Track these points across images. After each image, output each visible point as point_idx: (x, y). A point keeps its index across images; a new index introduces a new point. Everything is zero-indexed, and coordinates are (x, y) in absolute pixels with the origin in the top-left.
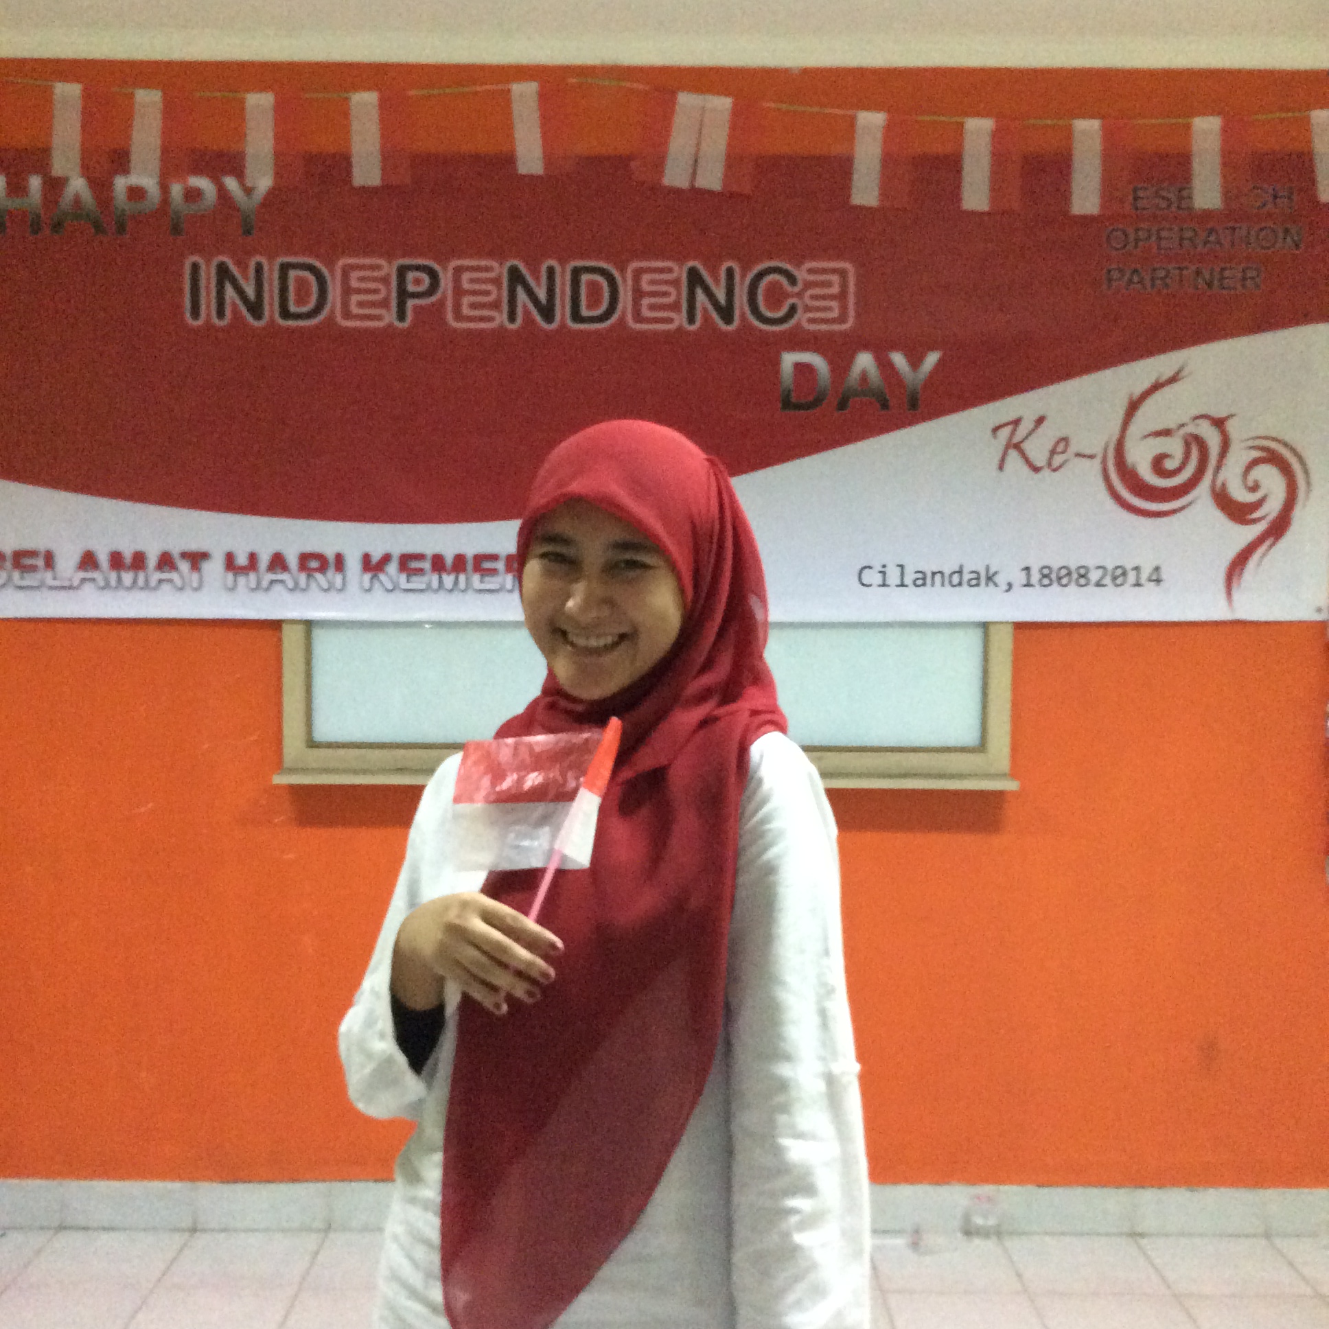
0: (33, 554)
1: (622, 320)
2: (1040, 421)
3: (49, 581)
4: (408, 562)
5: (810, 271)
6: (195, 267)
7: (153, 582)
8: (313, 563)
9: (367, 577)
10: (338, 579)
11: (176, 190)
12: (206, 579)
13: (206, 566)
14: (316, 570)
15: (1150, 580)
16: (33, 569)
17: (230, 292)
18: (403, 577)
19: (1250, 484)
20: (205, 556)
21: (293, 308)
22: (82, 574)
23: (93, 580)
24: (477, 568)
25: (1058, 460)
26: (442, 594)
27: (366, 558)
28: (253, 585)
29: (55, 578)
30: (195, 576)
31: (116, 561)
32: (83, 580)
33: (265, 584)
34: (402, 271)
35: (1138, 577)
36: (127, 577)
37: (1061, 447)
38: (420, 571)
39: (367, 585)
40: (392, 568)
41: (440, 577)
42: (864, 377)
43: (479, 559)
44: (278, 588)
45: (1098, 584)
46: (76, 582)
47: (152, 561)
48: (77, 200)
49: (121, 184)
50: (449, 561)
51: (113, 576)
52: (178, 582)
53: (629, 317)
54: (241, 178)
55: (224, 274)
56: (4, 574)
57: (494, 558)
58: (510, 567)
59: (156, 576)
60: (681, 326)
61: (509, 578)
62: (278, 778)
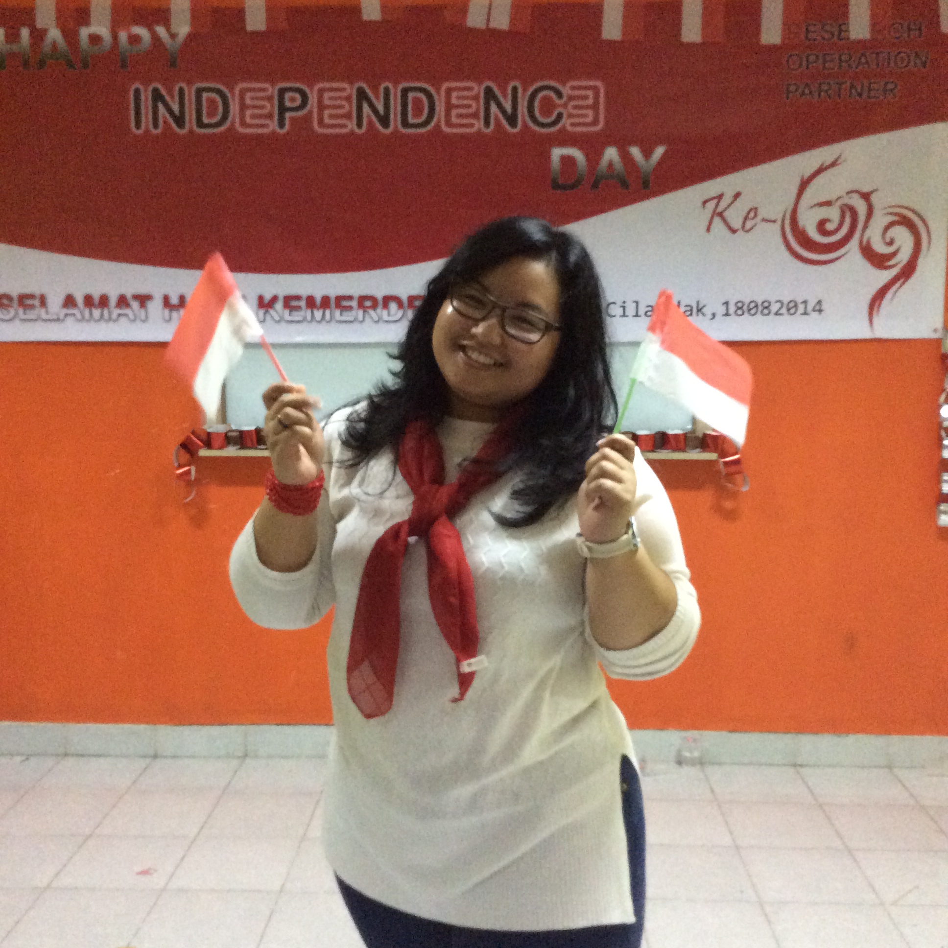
0: (31, 296)
1: (438, 126)
2: (737, 195)
3: (44, 316)
4: (290, 302)
5: (573, 88)
6: (137, 91)
7: (114, 316)
9: (262, 312)
11: (123, 36)
12: (150, 313)
13: (150, 305)
15: (814, 310)
16: (32, 307)
17: (161, 109)
18: (287, 312)
19: (888, 240)
20: (149, 297)
21: (206, 120)
22: (65, 311)
23: (74, 315)
24: (338, 305)
25: (749, 224)
26: (314, 324)
27: (261, 298)
29: (47, 313)
30: (143, 312)
31: (89, 301)
32: (66, 315)
34: (282, 92)
35: (806, 308)
36: (97, 313)
37: (752, 214)
38: (298, 308)
39: (261, 317)
40: (279, 305)
41: (312, 313)
42: (611, 165)
43: (339, 299)
45: (777, 314)
46: (62, 316)
47: (113, 301)
48: (54, 44)
49: (84, 32)
50: (318, 300)
51: (87, 312)
52: (131, 316)
53: (443, 123)
54: (168, 26)
55: (157, 97)
56: (12, 312)
57: (350, 298)
58: (361, 305)
59: (116, 312)
60: (480, 129)
61: (361, 312)
62: (204, 453)
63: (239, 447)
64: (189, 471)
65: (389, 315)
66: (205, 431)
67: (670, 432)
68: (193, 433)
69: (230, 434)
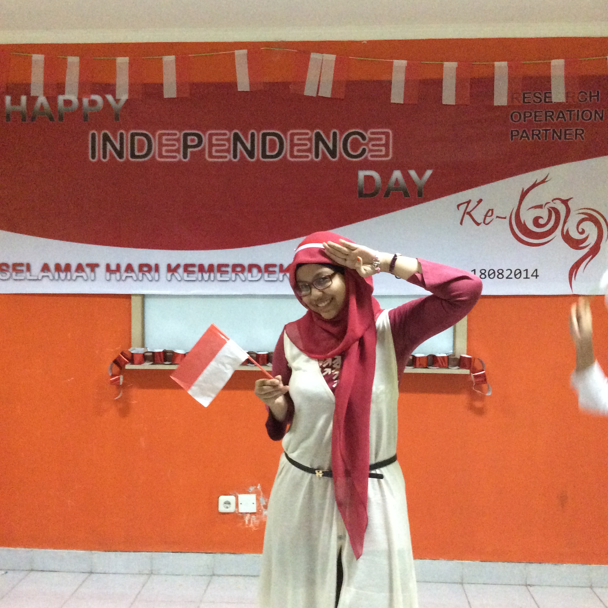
0: (21, 265)
1: (285, 157)
2: (480, 201)
3: (29, 277)
4: (188, 268)
5: (373, 133)
6: (93, 136)
7: (74, 278)
8: (145, 268)
9: (169, 275)
10: (157, 275)
11: (85, 101)
12: (97, 275)
13: (97, 270)
14: (146, 271)
15: (532, 276)
16: (22, 271)
17: (109, 147)
18: (186, 274)
19: (580, 230)
20: (97, 265)
21: (137, 153)
22: (43, 274)
23: (48, 276)
24: (219, 270)
25: (488, 220)
26: (203, 282)
27: (169, 266)
28: (118, 278)
29: (31, 275)
30: (93, 274)
31: (58, 268)
32: (43, 277)
33: (123, 278)
34: (186, 135)
35: (527, 274)
36: (63, 275)
37: (490, 213)
38: (193, 272)
39: (169, 278)
40: (181, 270)
41: (202, 275)
42: (397, 181)
43: (220, 266)
44: (129, 280)
45: (507, 278)
46: (40, 277)
47: (74, 268)
48: (42, 106)
49: (61, 98)
50: (206, 267)
51: (56, 275)
52: (85, 278)
53: (288, 155)
54: (114, 95)
55: (106, 138)
56: (8, 274)
57: (227, 266)
58: (234, 270)
59: (75, 275)
60: (312, 159)
61: (233, 275)
62: (128, 367)
63: (151, 363)
64: (119, 379)
65: (252, 277)
66: (130, 352)
67: (438, 355)
68: (122, 353)
69: (147, 354)
